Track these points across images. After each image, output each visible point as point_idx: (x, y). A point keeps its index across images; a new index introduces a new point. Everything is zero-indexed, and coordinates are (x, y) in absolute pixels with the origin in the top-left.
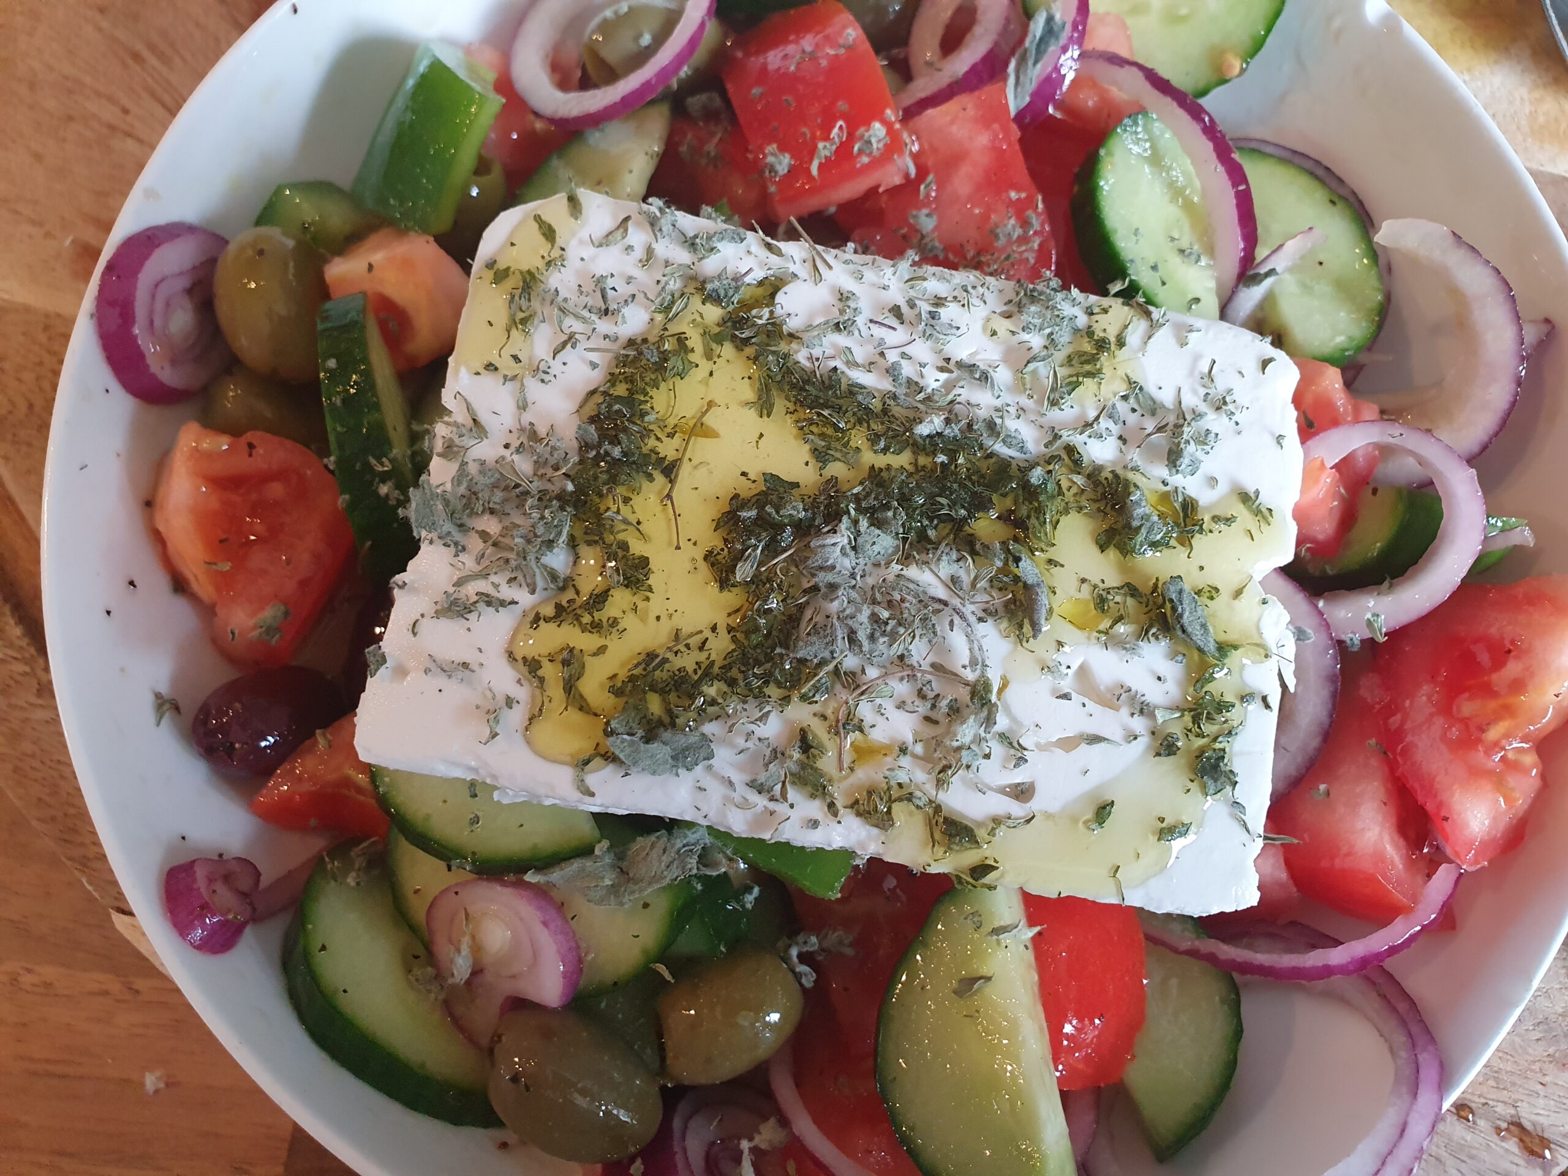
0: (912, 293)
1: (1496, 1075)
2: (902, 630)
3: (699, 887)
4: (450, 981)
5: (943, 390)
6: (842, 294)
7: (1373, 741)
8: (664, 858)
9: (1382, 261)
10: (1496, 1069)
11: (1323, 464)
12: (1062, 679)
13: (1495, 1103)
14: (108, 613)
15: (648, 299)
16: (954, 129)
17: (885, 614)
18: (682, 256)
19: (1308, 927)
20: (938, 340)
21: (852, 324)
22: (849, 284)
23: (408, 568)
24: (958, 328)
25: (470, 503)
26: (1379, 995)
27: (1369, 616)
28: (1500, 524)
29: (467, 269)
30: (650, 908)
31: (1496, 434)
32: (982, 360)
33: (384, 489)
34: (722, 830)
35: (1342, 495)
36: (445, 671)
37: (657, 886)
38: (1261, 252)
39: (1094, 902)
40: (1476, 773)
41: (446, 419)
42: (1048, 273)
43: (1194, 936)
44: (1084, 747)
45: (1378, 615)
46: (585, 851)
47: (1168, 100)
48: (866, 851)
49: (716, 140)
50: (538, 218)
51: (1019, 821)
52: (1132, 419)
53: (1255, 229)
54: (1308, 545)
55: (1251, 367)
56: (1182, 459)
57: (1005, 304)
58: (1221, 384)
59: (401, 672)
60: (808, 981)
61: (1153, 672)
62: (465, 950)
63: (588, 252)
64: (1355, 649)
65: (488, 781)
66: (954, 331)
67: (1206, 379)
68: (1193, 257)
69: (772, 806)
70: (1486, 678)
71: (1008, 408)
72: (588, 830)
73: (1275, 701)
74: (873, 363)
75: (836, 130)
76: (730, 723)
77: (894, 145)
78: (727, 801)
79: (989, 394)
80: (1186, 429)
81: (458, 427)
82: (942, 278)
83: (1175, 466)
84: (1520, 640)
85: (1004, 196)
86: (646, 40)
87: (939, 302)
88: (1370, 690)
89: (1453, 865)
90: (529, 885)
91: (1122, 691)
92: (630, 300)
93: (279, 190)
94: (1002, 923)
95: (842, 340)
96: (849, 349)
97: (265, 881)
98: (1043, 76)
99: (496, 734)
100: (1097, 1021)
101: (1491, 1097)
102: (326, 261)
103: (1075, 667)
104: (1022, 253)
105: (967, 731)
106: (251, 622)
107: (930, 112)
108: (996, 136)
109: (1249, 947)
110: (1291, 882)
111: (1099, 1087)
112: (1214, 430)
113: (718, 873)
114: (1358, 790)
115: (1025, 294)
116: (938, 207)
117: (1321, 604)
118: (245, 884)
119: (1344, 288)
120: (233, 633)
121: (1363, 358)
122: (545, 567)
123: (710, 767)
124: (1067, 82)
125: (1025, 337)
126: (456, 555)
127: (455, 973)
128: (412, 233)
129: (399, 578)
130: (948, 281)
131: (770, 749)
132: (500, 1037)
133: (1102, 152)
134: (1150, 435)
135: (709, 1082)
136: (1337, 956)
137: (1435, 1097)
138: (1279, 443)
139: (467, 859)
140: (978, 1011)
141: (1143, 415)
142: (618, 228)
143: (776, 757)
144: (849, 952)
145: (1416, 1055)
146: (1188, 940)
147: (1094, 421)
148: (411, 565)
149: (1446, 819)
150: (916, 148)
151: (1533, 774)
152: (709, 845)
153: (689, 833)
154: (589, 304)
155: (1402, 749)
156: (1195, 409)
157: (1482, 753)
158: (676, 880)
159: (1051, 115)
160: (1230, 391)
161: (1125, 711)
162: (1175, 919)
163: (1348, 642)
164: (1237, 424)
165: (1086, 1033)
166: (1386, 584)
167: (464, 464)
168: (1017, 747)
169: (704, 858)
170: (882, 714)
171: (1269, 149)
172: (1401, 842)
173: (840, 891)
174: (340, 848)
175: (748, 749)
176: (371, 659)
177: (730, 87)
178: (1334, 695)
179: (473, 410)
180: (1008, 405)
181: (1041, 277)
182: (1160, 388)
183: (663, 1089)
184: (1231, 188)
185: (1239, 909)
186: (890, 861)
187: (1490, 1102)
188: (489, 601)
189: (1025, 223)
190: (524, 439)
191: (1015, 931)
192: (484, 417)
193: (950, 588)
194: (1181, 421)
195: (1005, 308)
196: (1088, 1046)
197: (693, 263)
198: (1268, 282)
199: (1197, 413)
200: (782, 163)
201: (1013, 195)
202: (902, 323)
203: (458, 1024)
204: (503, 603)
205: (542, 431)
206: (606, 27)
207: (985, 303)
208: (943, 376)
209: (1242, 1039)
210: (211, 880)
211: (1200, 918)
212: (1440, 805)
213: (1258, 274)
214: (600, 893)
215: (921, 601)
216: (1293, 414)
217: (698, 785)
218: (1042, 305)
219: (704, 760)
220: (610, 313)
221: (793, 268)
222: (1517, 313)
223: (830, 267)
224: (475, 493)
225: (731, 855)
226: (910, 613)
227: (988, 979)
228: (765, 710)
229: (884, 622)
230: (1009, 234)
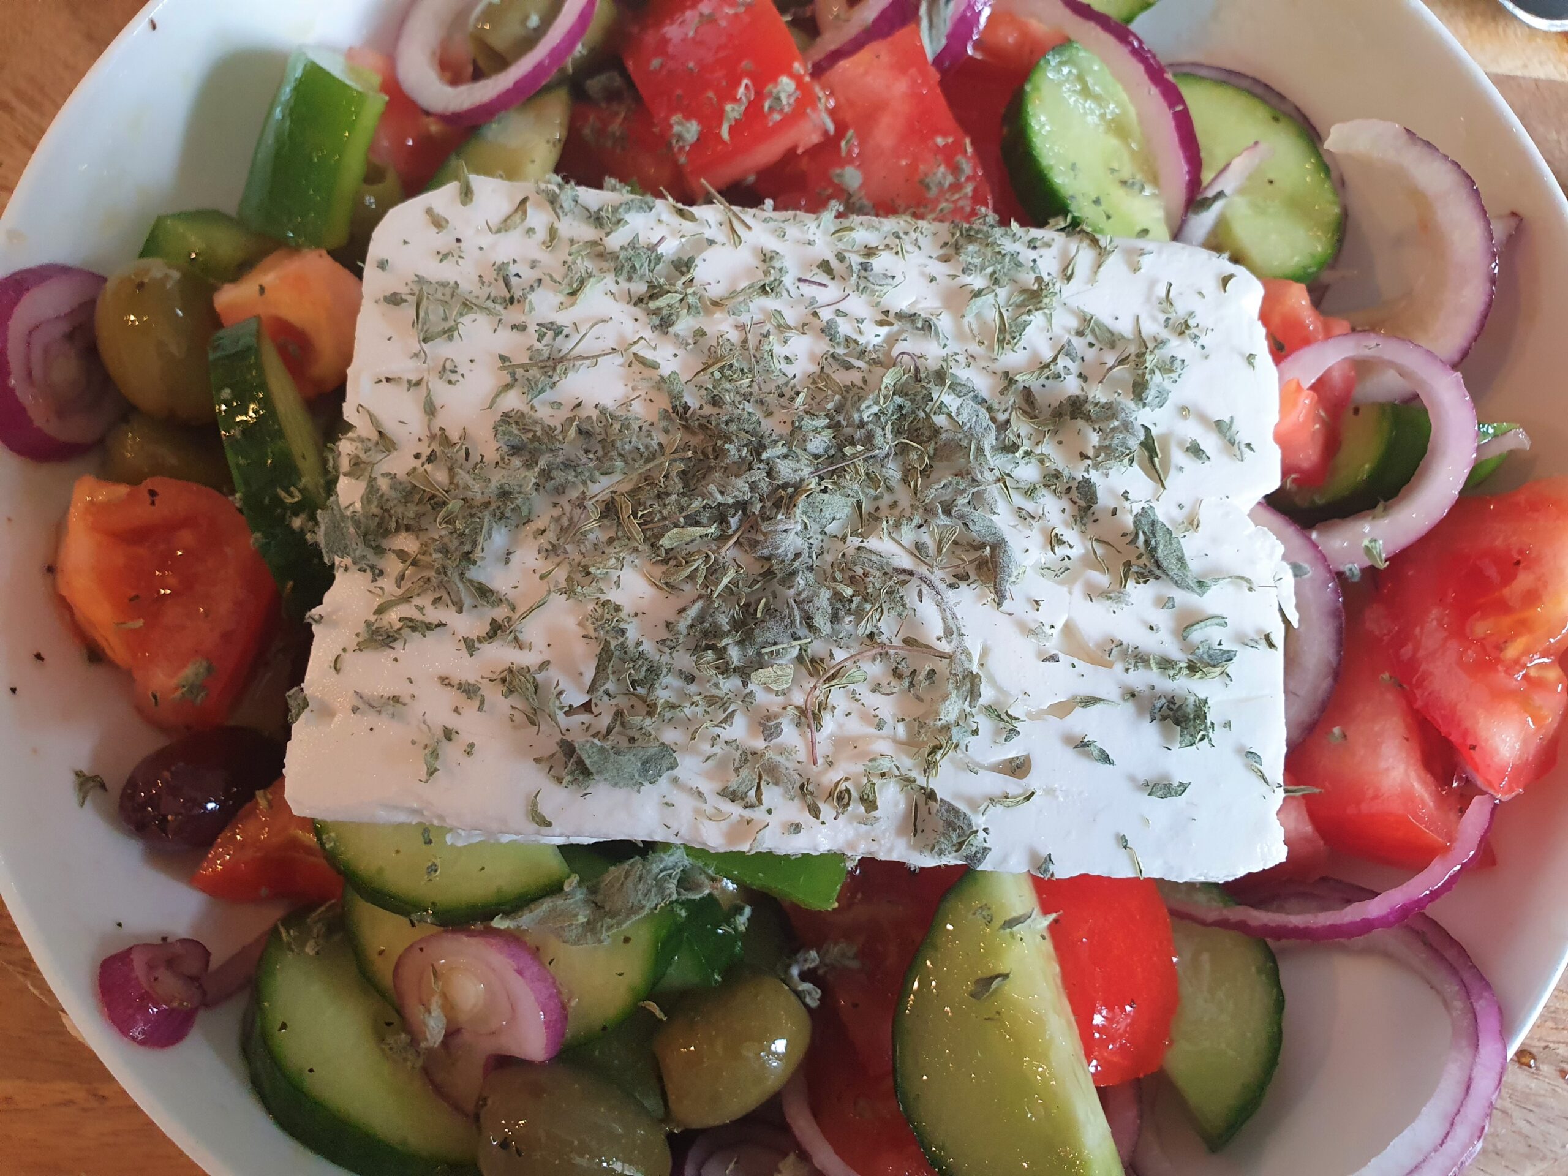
0: (840, 246)
1: (1553, 1015)
2: (868, 606)
3: (683, 913)
4: (423, 1045)
5: (884, 345)
6: (765, 255)
7: (1386, 676)
8: (640, 886)
9: (1334, 174)
10: (1553, 1009)
11: (1299, 387)
12: (1047, 641)
13: (1556, 1046)
14: (14, 690)
15: (555, 281)
16: (869, 79)
17: (848, 591)
18: (587, 232)
19: (1340, 882)
20: (873, 292)
21: (779, 284)
22: (771, 243)
23: (324, 601)
24: (893, 277)
25: (383, 522)
26: (1425, 944)
27: (1366, 542)
28: (1491, 431)
29: (359, 273)
30: (631, 942)
31: (1475, 339)
32: (923, 309)
33: (297, 523)
34: (698, 847)
35: (1321, 417)
36: (373, 707)
37: (635, 918)
38: (1207, 176)
39: (1109, 878)
40: (1500, 695)
41: (350, 434)
42: (983, 209)
43: (1221, 905)
44: (1078, 711)
45: (1375, 541)
46: (554, 889)
47: (1091, 25)
48: (856, 851)
49: (619, 120)
50: (429, 211)
51: (1018, 799)
52: (1090, 354)
53: (1198, 151)
54: (1293, 476)
55: (1210, 286)
56: (1148, 391)
57: (941, 247)
58: (1181, 308)
59: (327, 712)
60: (812, 998)
61: (1144, 622)
62: (436, 1011)
63: (487, 239)
64: (1356, 579)
65: (436, 822)
66: (890, 281)
67: (1164, 304)
68: (1137, 187)
69: (748, 814)
70: (1497, 594)
71: (957, 357)
72: (556, 864)
73: (1279, 638)
74: (807, 324)
75: (741, 90)
76: (692, 730)
77: (805, 100)
78: (698, 813)
79: (935, 344)
80: (1149, 357)
81: (363, 441)
82: (870, 227)
83: (1141, 400)
84: (1529, 549)
85: (930, 144)
86: (534, 21)
87: (870, 252)
88: (1376, 622)
89: (1486, 796)
90: (497, 932)
91: (1113, 646)
92: (536, 285)
93: (160, 221)
94: (1014, 914)
95: (770, 303)
96: (779, 312)
97: (215, 962)
98: (957, 16)
99: (436, 770)
100: (1128, 1008)
101: (1550, 1039)
102: (215, 289)
103: (1059, 625)
104: (955, 202)
105: (950, 708)
106: (174, 682)
107: (844, 64)
108: (914, 82)
109: (1280, 909)
110: (1317, 835)
111: (1138, 1079)
112: (1180, 356)
113: (701, 896)
114: (1377, 728)
115: (962, 234)
116: (863, 163)
117: (1314, 535)
118: (192, 966)
119: (1297, 206)
120: (155, 697)
121: (1327, 277)
122: (471, 581)
123: (675, 780)
124: (983, 20)
125: (966, 279)
126: (374, 580)
127: (429, 1036)
128: (305, 251)
129: (315, 612)
130: (877, 229)
131: (740, 752)
132: (485, 1099)
133: (1028, 88)
134: (1111, 369)
135: (718, 1123)
136: (1375, 908)
137: (1498, 1046)
138: (1251, 364)
139: (427, 912)
140: (998, 1013)
141: (1101, 349)
142: (516, 210)
143: (746, 761)
144: (855, 964)
145: (1471, 1003)
146: (1214, 909)
147: (1052, 361)
148: (328, 597)
149: (1473, 748)
150: (832, 103)
151: (1559, 690)
152: (689, 866)
153: (665, 857)
154: (492, 295)
155: (1417, 680)
156: (1157, 336)
157: (1503, 674)
158: (656, 908)
159: (971, 58)
160: (1191, 314)
161: (1119, 667)
162: (1199, 889)
163: (1348, 573)
164: (1203, 347)
165: (1118, 1023)
166: (1380, 507)
167: (372, 480)
168: (1006, 718)
169: (685, 882)
170: (857, 700)
171: (1204, 72)
172: (1429, 778)
173: (838, 900)
174: (295, 918)
175: (715, 754)
176: (292, 703)
177: (630, 65)
178: (1339, 631)
179: (377, 421)
180: (957, 354)
181: (976, 214)
182: (1117, 319)
183: (670, 1136)
184: (1167, 109)
185: (1266, 868)
186: (883, 859)
187: (1551, 1045)
188: (412, 625)
189: (955, 169)
190: (435, 446)
191: (1029, 921)
192: (391, 427)
193: (916, 556)
194: (1143, 350)
195: (942, 252)
196: (1121, 1036)
197: (601, 239)
198: (1217, 207)
199: (1159, 341)
200: (689, 130)
201: (940, 141)
202: (833, 279)
203: (439, 1090)
204: (429, 627)
205: (454, 435)
206: (490, 14)
207: (919, 248)
208: (884, 331)
209: (1285, 1010)
210: (151, 966)
211: (1227, 883)
212: (1465, 733)
213: (1206, 199)
214: (573, 934)
215: (885, 574)
216: (1261, 331)
217: (665, 800)
218: (981, 244)
219: (668, 769)
220: (516, 302)
221: (708, 234)
222: (1482, 207)
223: (749, 228)
224: (387, 511)
225: (714, 875)
226: (874, 587)
227: (1006, 976)
228: (729, 711)
229: (848, 600)
230: (940, 183)
